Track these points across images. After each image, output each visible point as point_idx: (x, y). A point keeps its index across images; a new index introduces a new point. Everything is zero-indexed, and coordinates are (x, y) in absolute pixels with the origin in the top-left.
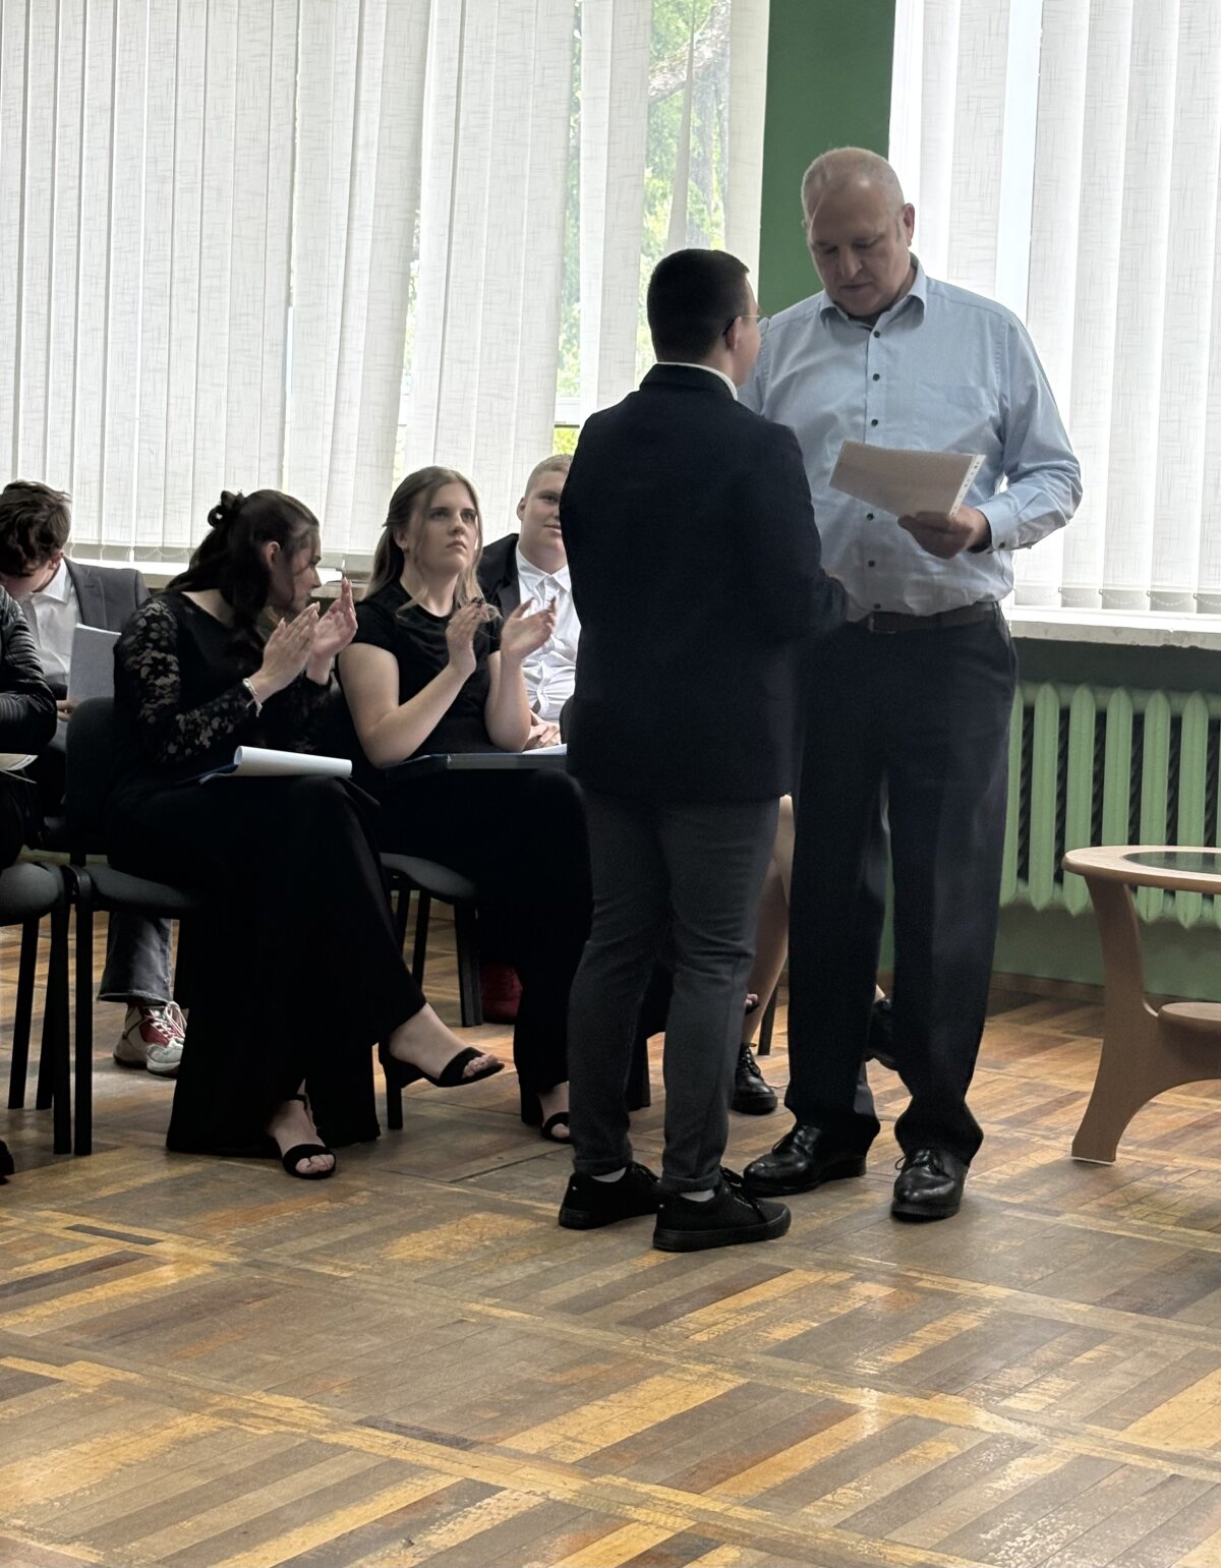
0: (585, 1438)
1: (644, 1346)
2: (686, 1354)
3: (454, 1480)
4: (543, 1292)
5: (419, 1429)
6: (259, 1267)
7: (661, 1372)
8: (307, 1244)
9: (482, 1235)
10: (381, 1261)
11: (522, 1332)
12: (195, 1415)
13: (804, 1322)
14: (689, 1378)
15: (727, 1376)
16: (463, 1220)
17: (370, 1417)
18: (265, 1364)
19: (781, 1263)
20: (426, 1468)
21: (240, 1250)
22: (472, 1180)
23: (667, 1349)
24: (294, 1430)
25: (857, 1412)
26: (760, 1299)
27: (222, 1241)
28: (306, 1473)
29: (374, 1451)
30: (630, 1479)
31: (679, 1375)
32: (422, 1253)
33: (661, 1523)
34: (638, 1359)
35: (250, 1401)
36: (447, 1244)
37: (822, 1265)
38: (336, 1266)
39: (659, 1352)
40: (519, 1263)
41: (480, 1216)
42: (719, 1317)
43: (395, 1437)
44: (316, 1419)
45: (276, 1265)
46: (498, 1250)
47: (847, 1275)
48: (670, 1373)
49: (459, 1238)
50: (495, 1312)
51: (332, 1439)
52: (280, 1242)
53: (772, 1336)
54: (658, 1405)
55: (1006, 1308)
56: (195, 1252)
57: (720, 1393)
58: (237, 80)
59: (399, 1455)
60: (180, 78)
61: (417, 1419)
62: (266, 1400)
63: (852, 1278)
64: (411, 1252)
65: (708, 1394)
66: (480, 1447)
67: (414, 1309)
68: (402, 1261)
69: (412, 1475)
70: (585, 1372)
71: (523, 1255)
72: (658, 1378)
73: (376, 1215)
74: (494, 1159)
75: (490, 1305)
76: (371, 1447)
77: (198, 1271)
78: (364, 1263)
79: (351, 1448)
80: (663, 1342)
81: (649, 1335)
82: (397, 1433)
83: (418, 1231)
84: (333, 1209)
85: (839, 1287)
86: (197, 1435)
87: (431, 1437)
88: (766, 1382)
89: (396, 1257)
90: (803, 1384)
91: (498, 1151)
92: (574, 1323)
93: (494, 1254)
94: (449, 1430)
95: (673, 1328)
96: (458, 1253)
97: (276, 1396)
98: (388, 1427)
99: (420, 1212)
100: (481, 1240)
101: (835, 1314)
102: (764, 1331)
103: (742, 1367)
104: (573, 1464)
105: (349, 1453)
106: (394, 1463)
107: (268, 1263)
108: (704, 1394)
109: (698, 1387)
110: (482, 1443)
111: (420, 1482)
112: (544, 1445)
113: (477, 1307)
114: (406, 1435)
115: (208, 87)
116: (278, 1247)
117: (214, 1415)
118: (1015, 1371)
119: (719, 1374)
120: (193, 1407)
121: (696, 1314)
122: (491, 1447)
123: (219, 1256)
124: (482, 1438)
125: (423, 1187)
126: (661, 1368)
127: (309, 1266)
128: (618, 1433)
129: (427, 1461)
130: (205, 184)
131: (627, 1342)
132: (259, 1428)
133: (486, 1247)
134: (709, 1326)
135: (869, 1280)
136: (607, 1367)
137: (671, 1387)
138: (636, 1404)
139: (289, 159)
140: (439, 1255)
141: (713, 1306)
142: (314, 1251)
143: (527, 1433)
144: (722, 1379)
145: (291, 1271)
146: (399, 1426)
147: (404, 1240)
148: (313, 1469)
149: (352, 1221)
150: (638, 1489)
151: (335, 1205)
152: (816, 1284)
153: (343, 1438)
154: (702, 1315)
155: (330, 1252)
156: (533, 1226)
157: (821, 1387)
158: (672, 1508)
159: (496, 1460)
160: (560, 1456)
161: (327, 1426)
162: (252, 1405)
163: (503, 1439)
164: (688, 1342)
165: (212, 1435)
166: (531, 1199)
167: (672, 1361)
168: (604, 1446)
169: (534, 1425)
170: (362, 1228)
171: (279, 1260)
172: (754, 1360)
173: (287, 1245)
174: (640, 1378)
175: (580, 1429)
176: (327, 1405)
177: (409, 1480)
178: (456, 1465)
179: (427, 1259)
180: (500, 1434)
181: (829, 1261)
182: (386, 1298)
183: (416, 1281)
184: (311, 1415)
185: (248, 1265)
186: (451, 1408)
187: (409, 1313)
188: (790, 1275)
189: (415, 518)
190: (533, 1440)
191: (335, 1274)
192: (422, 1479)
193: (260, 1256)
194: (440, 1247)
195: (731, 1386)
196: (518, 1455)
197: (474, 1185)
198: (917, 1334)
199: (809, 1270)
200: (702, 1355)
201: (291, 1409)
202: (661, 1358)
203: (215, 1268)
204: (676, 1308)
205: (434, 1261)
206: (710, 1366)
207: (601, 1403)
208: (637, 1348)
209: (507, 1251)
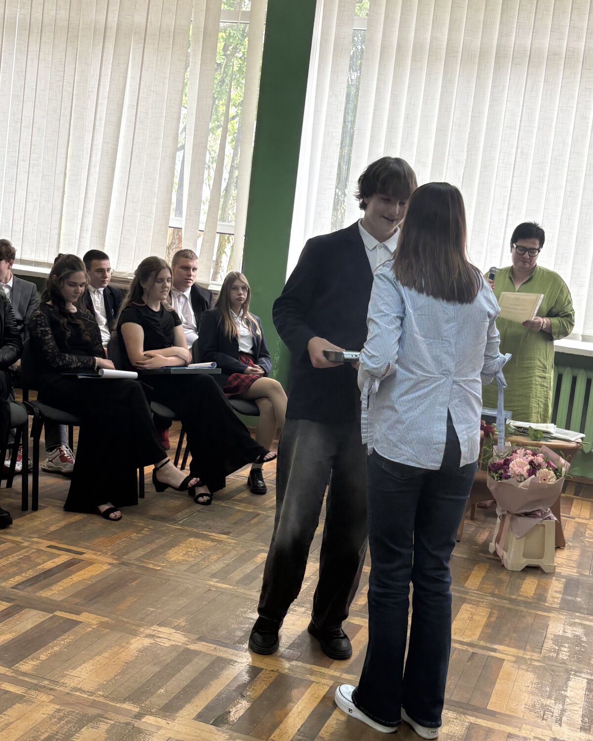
58: (49, 89)
60: (26, 86)
115: (37, 90)
130: (34, 125)
139: (69, 120)
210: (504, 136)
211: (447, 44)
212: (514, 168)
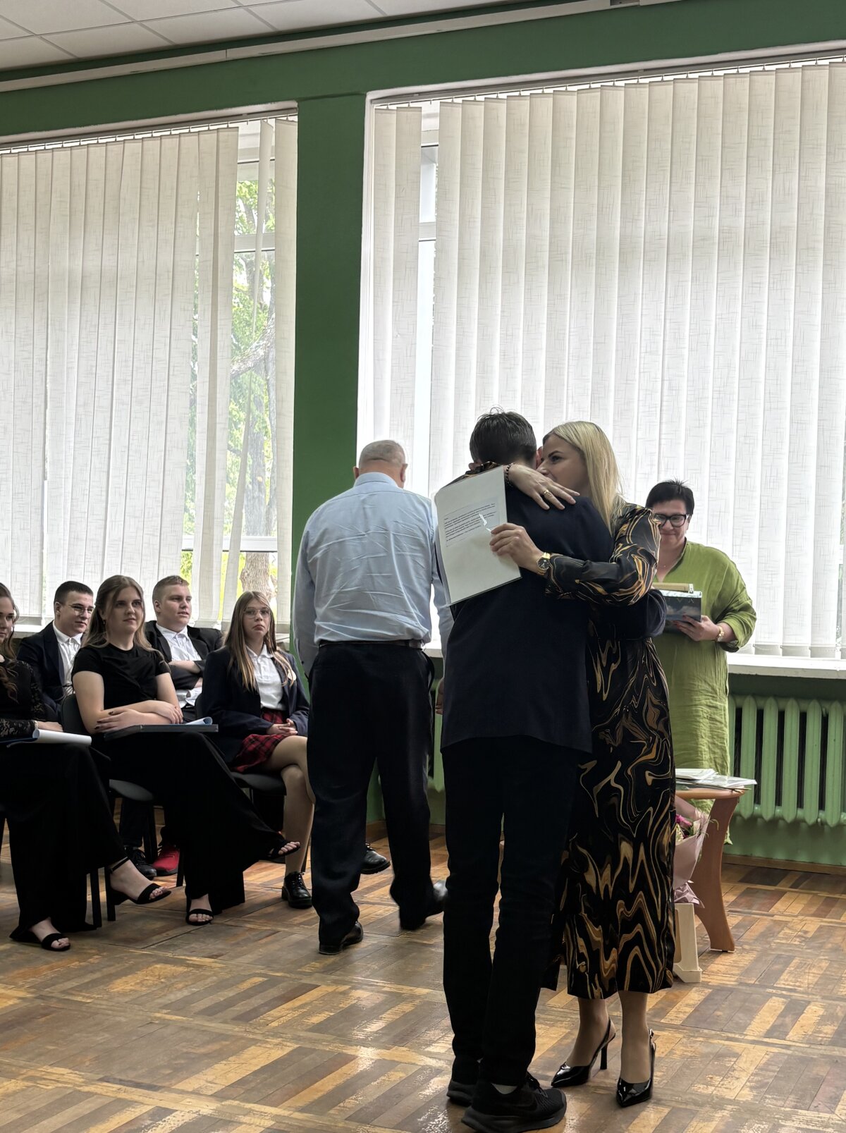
0: (217, 1081)
1: (246, 1031)
2: (267, 1033)
3: (151, 1107)
4: (192, 1005)
5: (131, 1081)
6: (43, 999)
7: (255, 1045)
8: (69, 985)
9: (159, 976)
10: (107, 993)
11: (182, 1027)
12: (13, 1080)
13: (327, 1013)
14: (269, 1046)
15: (288, 1044)
16: (150, 968)
17: (106, 1076)
18: (50, 1050)
19: (314, 982)
20: (136, 1102)
21: (32, 990)
22: (152, 947)
23: (258, 1032)
24: (66, 1085)
25: (354, 1059)
26: (304, 1002)
27: (23, 986)
28: (73, 1108)
29: (108, 1094)
30: (241, 1102)
31: (264, 1045)
32: (128, 988)
33: (258, 1124)
34: (243, 1038)
35: (42, 1071)
36: (141, 982)
37: (336, 982)
38: (84, 997)
39: (254, 1033)
40: (180, 990)
41: (158, 966)
42: (284, 1013)
43: (119, 1086)
44: (77, 1079)
45: (53, 997)
46: (168, 983)
47: (348, 987)
48: (259, 1044)
49: (148, 978)
50: (168, 1017)
51: (86, 1089)
52: (53, 985)
53: (310, 1021)
54: (254, 1061)
55: (427, 999)
56: (9, 992)
57: (285, 1053)
59: (122, 1095)
61: (131, 1076)
62: (50, 1070)
63: (350, 988)
64: (123, 987)
65: (279, 1054)
66: (163, 1090)
67: (126, 1017)
68: (118, 992)
69: (129, 1106)
70: (216, 1046)
71: (181, 985)
72: (253, 1047)
73: (103, 968)
74: (164, 935)
75: (165, 1014)
76: (107, 1092)
77: (11, 1002)
78: (98, 994)
79: (96, 1094)
80: (255, 1028)
81: (248, 1025)
82: (121, 1084)
83: (126, 975)
84: (81, 966)
85: (344, 993)
86: (14, 1091)
87: (138, 1085)
88: (308, 1046)
89: (115, 990)
90: (327, 1045)
91: (167, 930)
92: (208, 1021)
93: (166, 986)
94: (146, 1081)
95: (260, 1020)
96: (148, 987)
97: (56, 1068)
98: (115, 1081)
99: (127, 965)
100: (159, 979)
101: (343, 1007)
102: (306, 1019)
103: (297, 1039)
104: (211, 1095)
105: (95, 1096)
106: (119, 1100)
107: (48, 997)
108: (277, 1054)
109: (273, 1051)
110: (164, 1087)
111: (133, 1110)
112: (196, 1086)
113: (158, 1015)
114: (124, 1085)
116: (53, 988)
117: (23, 1080)
118: (432, 1032)
119: (285, 1043)
120: (11, 1076)
121: (272, 1012)
122: (169, 1089)
123: (22, 994)
124: (164, 1085)
125: (129, 952)
126: (255, 1042)
127: (70, 998)
128: (234, 1077)
129: (136, 1098)
131: (237, 1029)
132: (48, 1086)
133: (162, 982)
134: (279, 1018)
135: (358, 989)
136: (227, 1043)
137: (260, 1052)
138: (243, 1062)
140: (138, 988)
141: (280, 1007)
142: (72, 989)
143: (187, 1080)
144: (286, 1046)
145: (60, 1000)
146: (121, 1080)
147: (119, 981)
148: (76, 1106)
149: (92, 972)
150: (245, 1107)
151: (81, 964)
152: (332, 992)
153: (91, 1088)
154: (274, 1012)
155: (79, 989)
156: (186, 970)
157: (336, 1047)
158: (262, 1114)
159: (173, 1095)
160: (205, 1092)
161: (83, 1082)
162: (43, 1073)
163: (175, 1084)
164: (268, 1028)
165: (23, 1090)
166: (184, 955)
167: (259, 1037)
168: (227, 1085)
169: (190, 1076)
170: (97, 975)
171: (53, 995)
172: (301, 1035)
173: (57, 986)
174: (244, 1048)
175: (214, 1077)
176: (83, 1072)
177: (127, 1109)
178: (151, 1100)
179: (131, 990)
180: (173, 1082)
181: (338, 980)
182: (110, 1012)
183: (126, 1002)
184: (74, 1077)
185: (36, 998)
186: (147, 1069)
187: (123, 1020)
188: (318, 988)
189: (108, 605)
190: (191, 1084)
191: (83, 1001)
192: (134, 1108)
193: (41, 993)
194: (138, 983)
195: (291, 1049)
196: (183, 1092)
197: (154, 949)
198: (383, 1016)
199: (328, 985)
200: (275, 1033)
201: (63, 1075)
202: (254, 1037)
203: (20, 1000)
204: (262, 1010)
205: (135, 991)
206: (280, 1039)
207: (224, 1062)
208: (242, 1032)
209: (173, 984)
210: (642, 366)
211: (550, 243)
212: (661, 410)
